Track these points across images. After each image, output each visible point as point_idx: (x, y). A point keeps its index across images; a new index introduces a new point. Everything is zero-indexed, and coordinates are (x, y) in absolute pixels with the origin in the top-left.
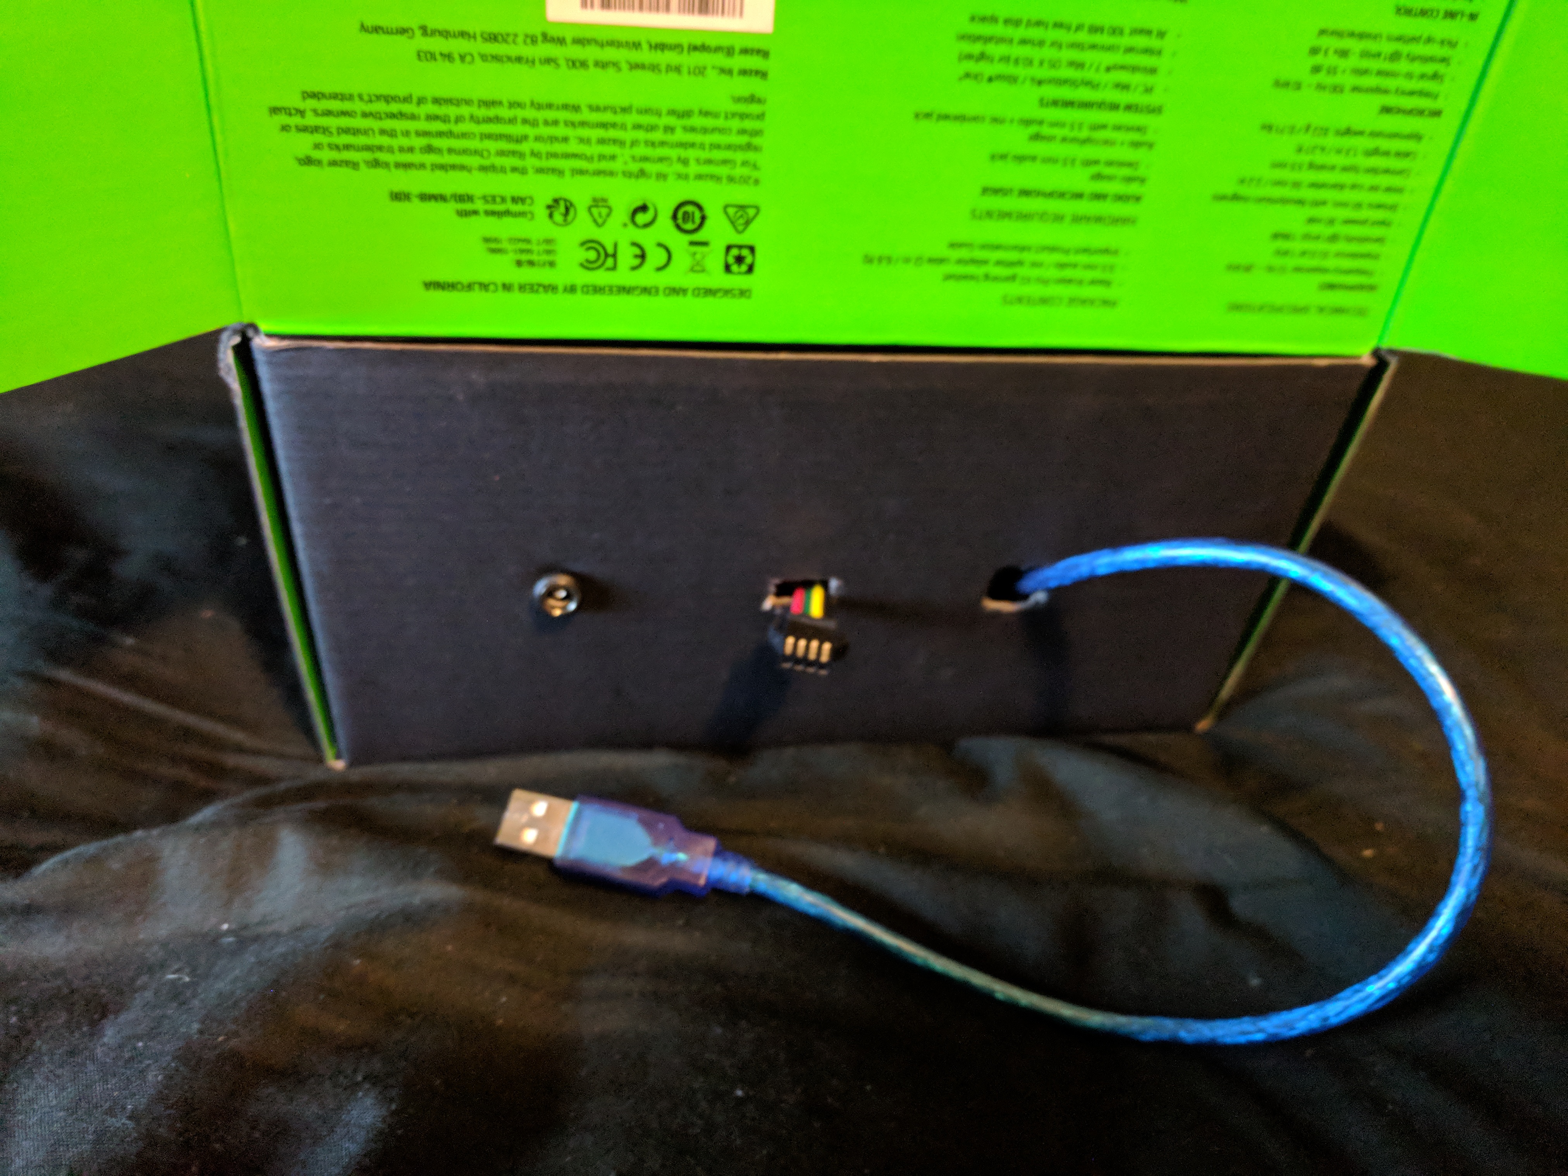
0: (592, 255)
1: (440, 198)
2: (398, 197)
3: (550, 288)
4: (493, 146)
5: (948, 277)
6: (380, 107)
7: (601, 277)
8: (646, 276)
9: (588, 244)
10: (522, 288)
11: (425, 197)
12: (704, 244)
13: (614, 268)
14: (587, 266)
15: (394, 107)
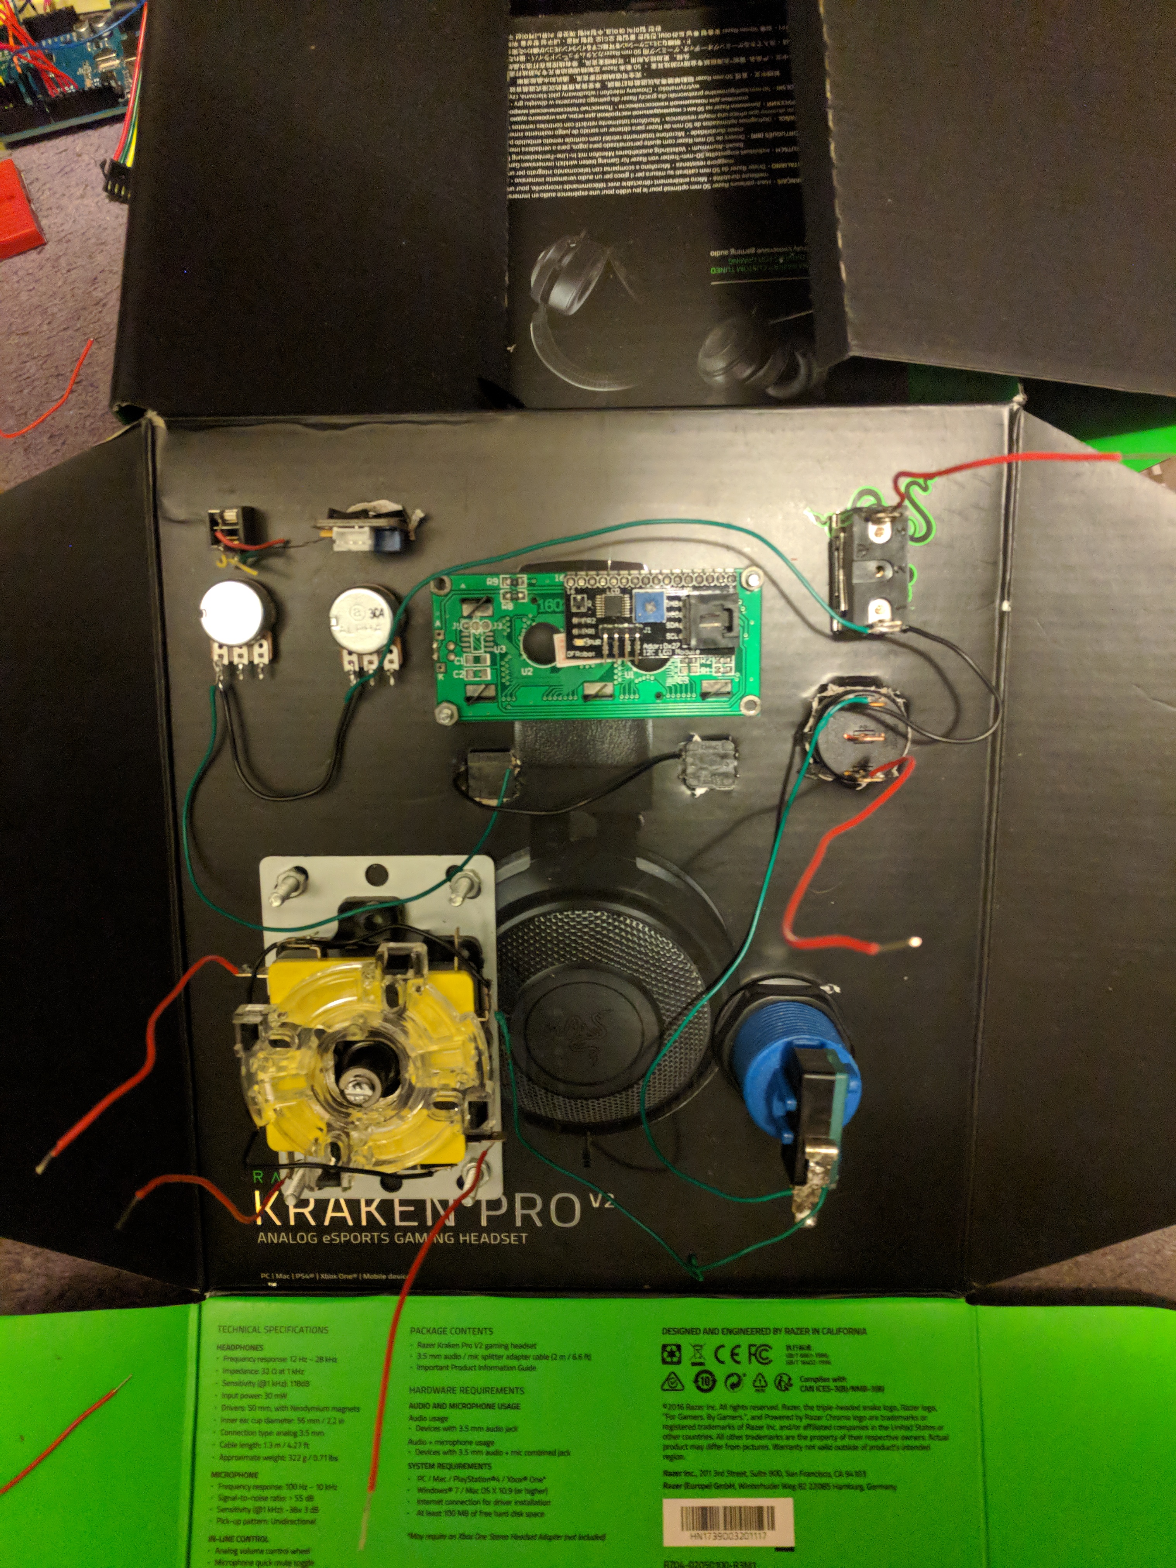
0: (764, 1354)
1: (855, 1389)
2: (879, 1389)
3: (789, 1331)
4: (823, 1422)
5: (533, 1346)
6: (887, 1443)
7: (758, 1340)
8: (730, 1341)
9: (766, 1362)
10: (807, 1331)
11: (863, 1389)
12: (694, 1364)
13: (750, 1346)
14: (767, 1347)
15: (879, 1443)
